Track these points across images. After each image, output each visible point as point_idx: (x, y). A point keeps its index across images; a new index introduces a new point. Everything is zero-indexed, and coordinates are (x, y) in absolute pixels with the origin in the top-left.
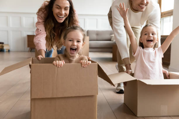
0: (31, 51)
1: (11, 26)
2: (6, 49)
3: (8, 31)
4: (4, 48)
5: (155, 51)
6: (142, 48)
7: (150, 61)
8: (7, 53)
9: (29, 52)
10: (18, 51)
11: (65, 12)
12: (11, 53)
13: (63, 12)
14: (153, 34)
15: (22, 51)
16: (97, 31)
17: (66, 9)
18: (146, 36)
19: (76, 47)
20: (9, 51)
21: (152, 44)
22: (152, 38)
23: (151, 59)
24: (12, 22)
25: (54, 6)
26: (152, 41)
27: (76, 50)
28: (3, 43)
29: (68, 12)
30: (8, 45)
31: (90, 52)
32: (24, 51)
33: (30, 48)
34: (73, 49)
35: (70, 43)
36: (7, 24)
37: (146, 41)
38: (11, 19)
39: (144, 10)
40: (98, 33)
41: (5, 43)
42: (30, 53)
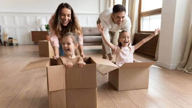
0: (35, 44)
1: (18, 24)
2: (15, 43)
3: (15, 28)
4: (13, 42)
8: (16, 46)
9: (33, 45)
10: (24, 45)
11: (68, 18)
12: (19, 46)
15: (28, 45)
16: (90, 28)
18: (124, 39)
20: (17, 45)
24: (19, 21)
26: (127, 42)
28: (12, 38)
29: (70, 18)
30: (16, 40)
31: (84, 45)
33: (34, 42)
36: (14, 22)
38: (17, 18)
40: (90, 29)
41: (13, 39)
42: (35, 46)
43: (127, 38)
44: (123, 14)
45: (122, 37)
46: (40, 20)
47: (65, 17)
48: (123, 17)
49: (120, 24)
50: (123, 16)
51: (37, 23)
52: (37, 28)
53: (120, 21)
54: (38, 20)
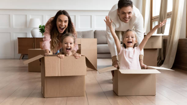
0: (23, 59)
5: (134, 50)
6: (124, 48)
7: (129, 58)
11: (65, 24)
13: (64, 24)
14: (132, 37)
15: (11, 59)
17: (65, 21)
18: (127, 39)
19: (70, 47)
21: (131, 45)
22: (131, 41)
23: (131, 56)
25: (58, 20)
26: (131, 42)
27: (70, 49)
29: (67, 24)
32: (14, 59)
34: (68, 49)
35: (66, 45)
37: (126, 43)
39: (128, 22)
43: (130, 38)
44: (129, 10)
45: (125, 37)
46: (31, 20)
47: (62, 23)
48: (129, 13)
49: (126, 21)
50: (129, 11)
51: (27, 25)
52: (26, 33)
53: (126, 18)
54: (28, 20)
